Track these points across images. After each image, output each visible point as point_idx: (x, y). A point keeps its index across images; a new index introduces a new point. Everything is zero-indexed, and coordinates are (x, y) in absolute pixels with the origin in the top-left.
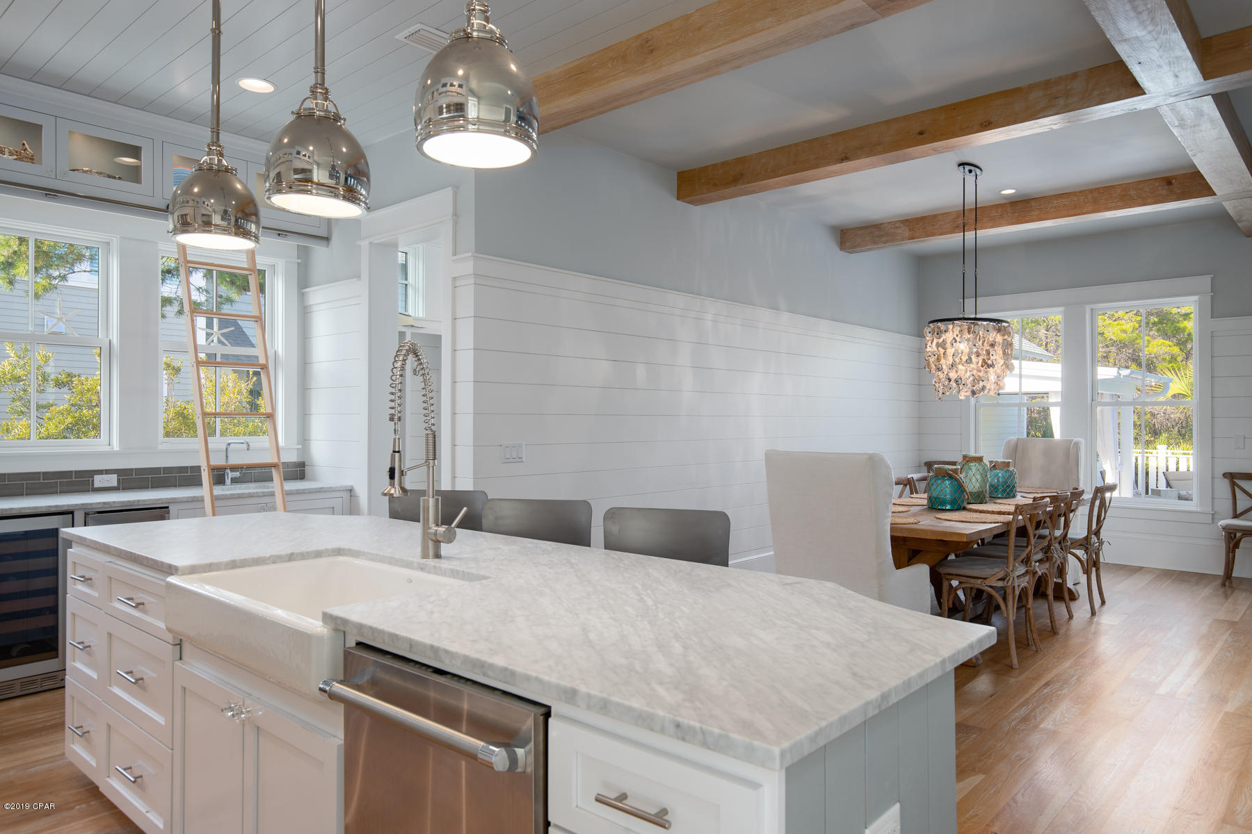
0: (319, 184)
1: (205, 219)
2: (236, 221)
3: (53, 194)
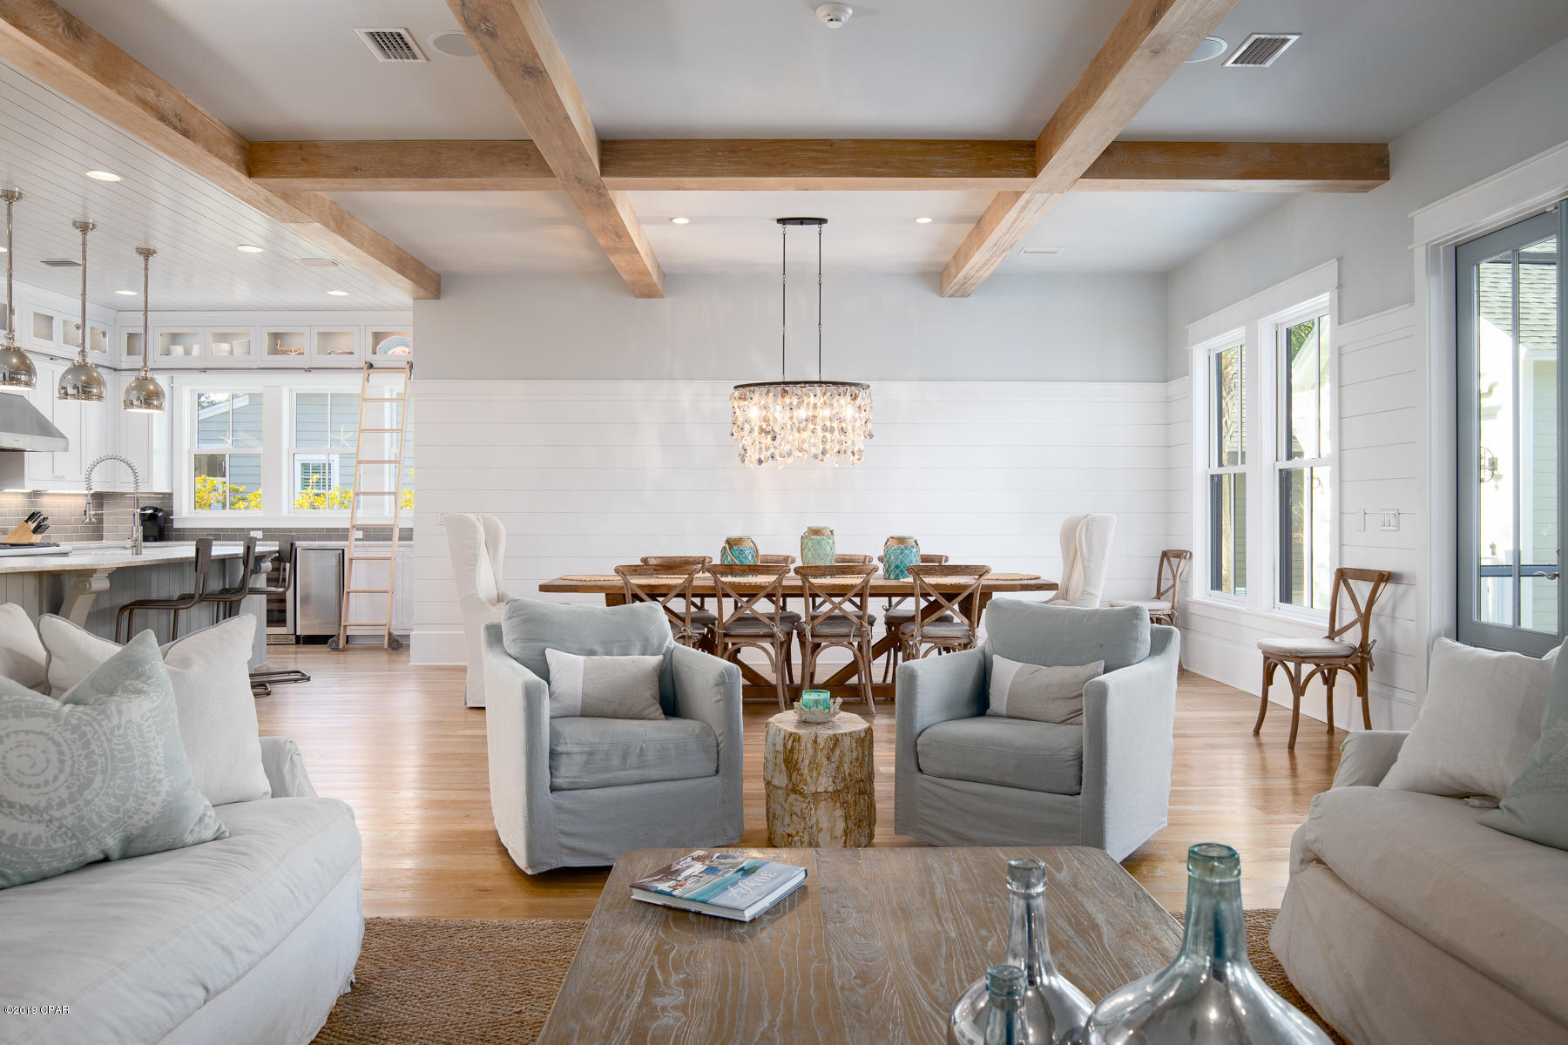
2: (145, 400)
3: (308, 370)
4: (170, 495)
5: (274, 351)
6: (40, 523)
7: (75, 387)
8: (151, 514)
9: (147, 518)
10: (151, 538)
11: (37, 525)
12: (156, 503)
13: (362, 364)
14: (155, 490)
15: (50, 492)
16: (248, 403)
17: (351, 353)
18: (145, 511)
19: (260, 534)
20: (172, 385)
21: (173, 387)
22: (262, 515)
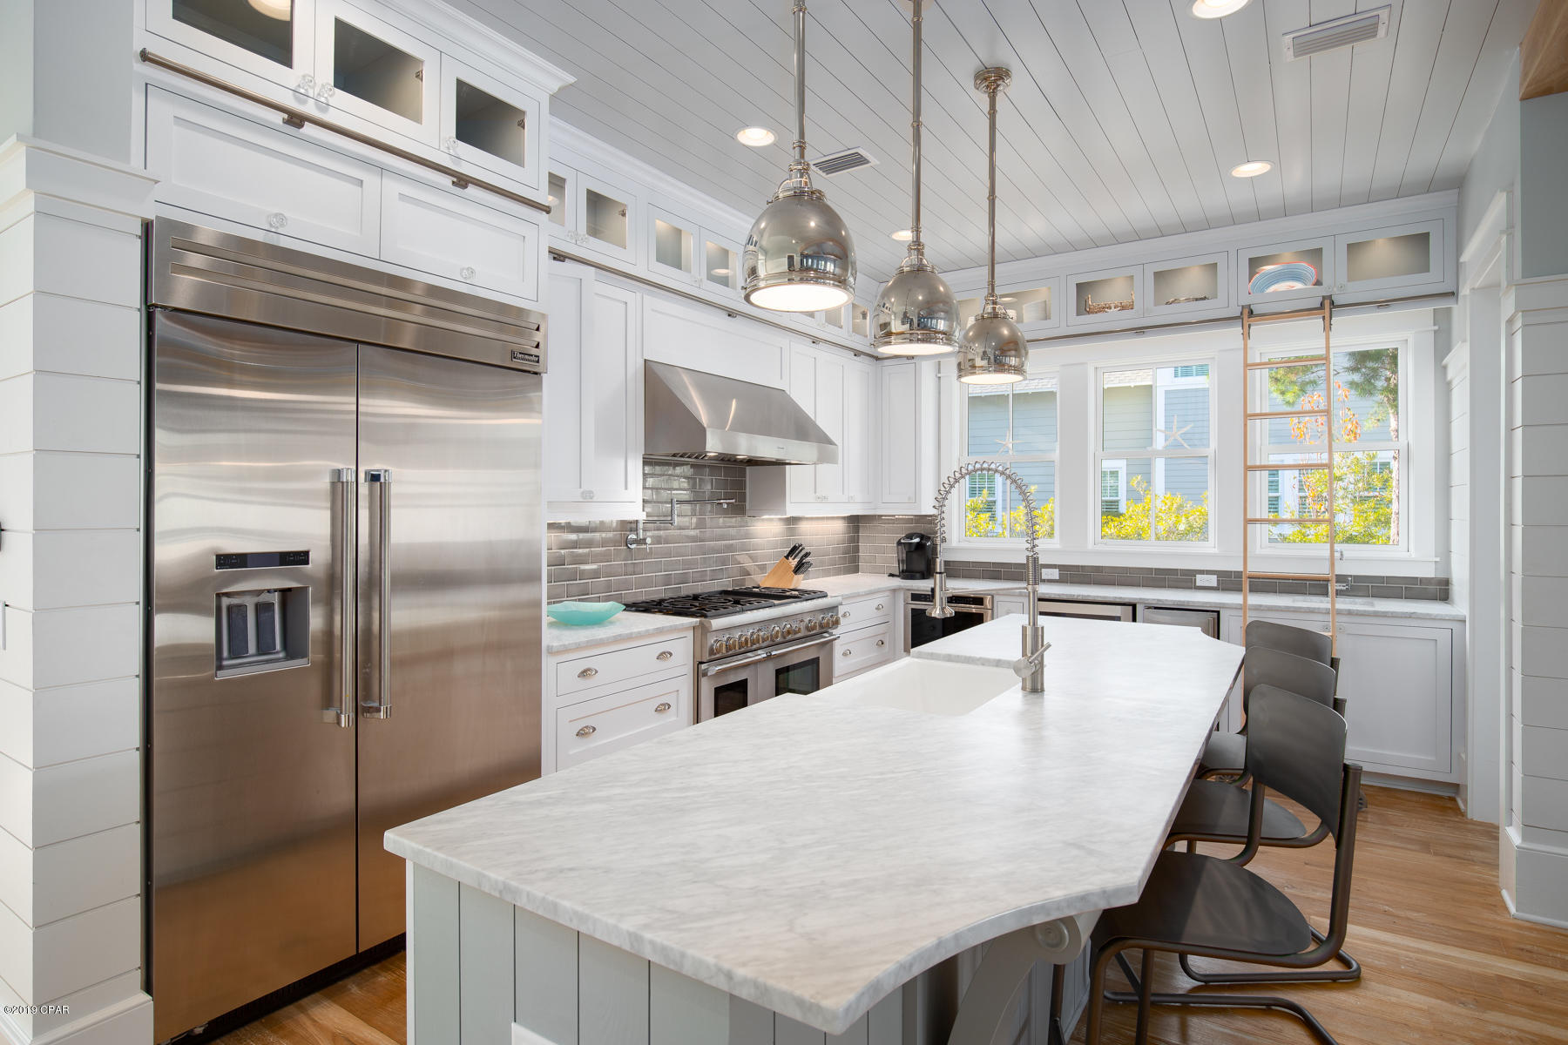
0: (897, 334)
1: (970, 363)
2: (995, 357)
3: (1140, 331)
5: (1083, 308)
6: (802, 559)
7: (906, 319)
8: (918, 543)
9: (913, 548)
10: (918, 575)
11: (799, 563)
12: (921, 529)
13: (1235, 311)
14: (922, 513)
15: (809, 516)
17: (1205, 298)
18: (912, 539)
19: (1055, 574)
20: (939, 375)
21: (940, 378)
22: (1058, 546)
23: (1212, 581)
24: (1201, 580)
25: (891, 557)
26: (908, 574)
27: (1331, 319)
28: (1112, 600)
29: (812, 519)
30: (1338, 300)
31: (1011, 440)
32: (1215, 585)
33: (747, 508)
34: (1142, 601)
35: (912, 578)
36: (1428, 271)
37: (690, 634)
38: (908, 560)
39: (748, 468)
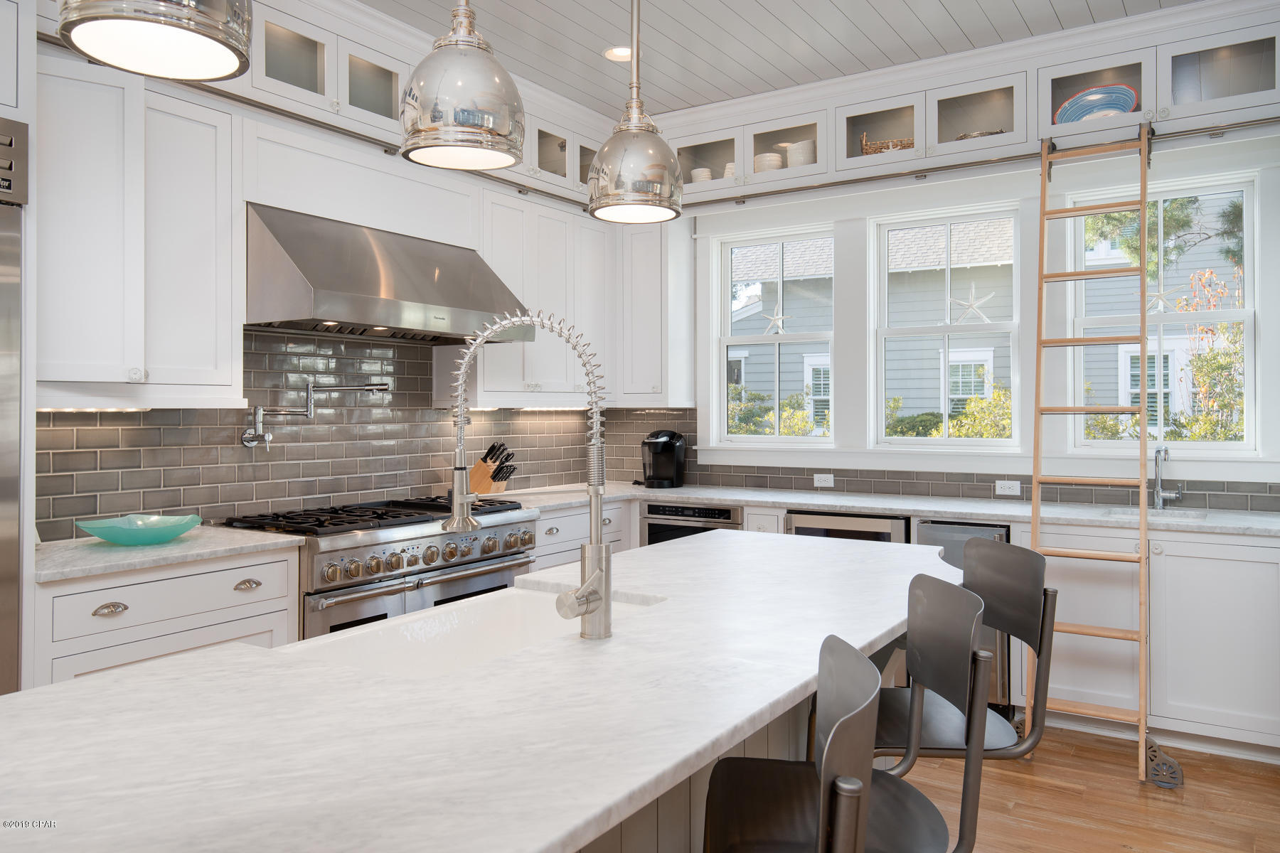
3: (921, 174)
4: (692, 412)
5: (856, 148)
6: (503, 461)
8: (666, 443)
9: (661, 449)
10: (666, 482)
11: (499, 466)
12: (673, 426)
13: (1035, 147)
14: (671, 406)
15: (526, 409)
16: (760, 309)
17: (1002, 132)
18: (657, 438)
19: (829, 480)
20: (694, 236)
21: (695, 239)
22: (832, 446)
23: (1015, 488)
24: (1002, 487)
25: (637, 461)
26: (654, 481)
27: (1149, 152)
28: (880, 513)
29: (533, 413)
30: (1160, 129)
31: (780, 316)
32: (1018, 493)
33: (434, 397)
34: (917, 514)
35: (660, 486)
36: (1273, 87)
37: (294, 557)
38: (656, 465)
39: (434, 347)
